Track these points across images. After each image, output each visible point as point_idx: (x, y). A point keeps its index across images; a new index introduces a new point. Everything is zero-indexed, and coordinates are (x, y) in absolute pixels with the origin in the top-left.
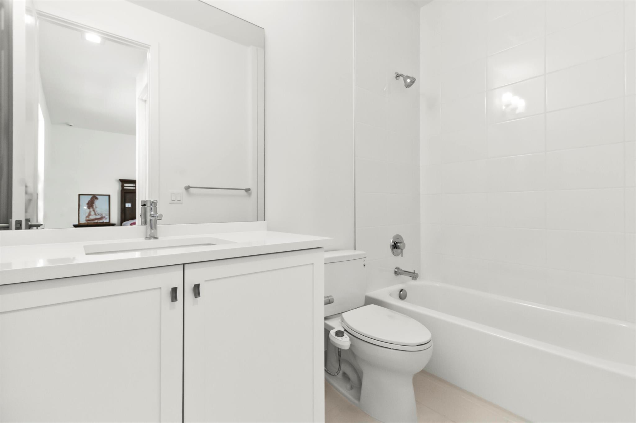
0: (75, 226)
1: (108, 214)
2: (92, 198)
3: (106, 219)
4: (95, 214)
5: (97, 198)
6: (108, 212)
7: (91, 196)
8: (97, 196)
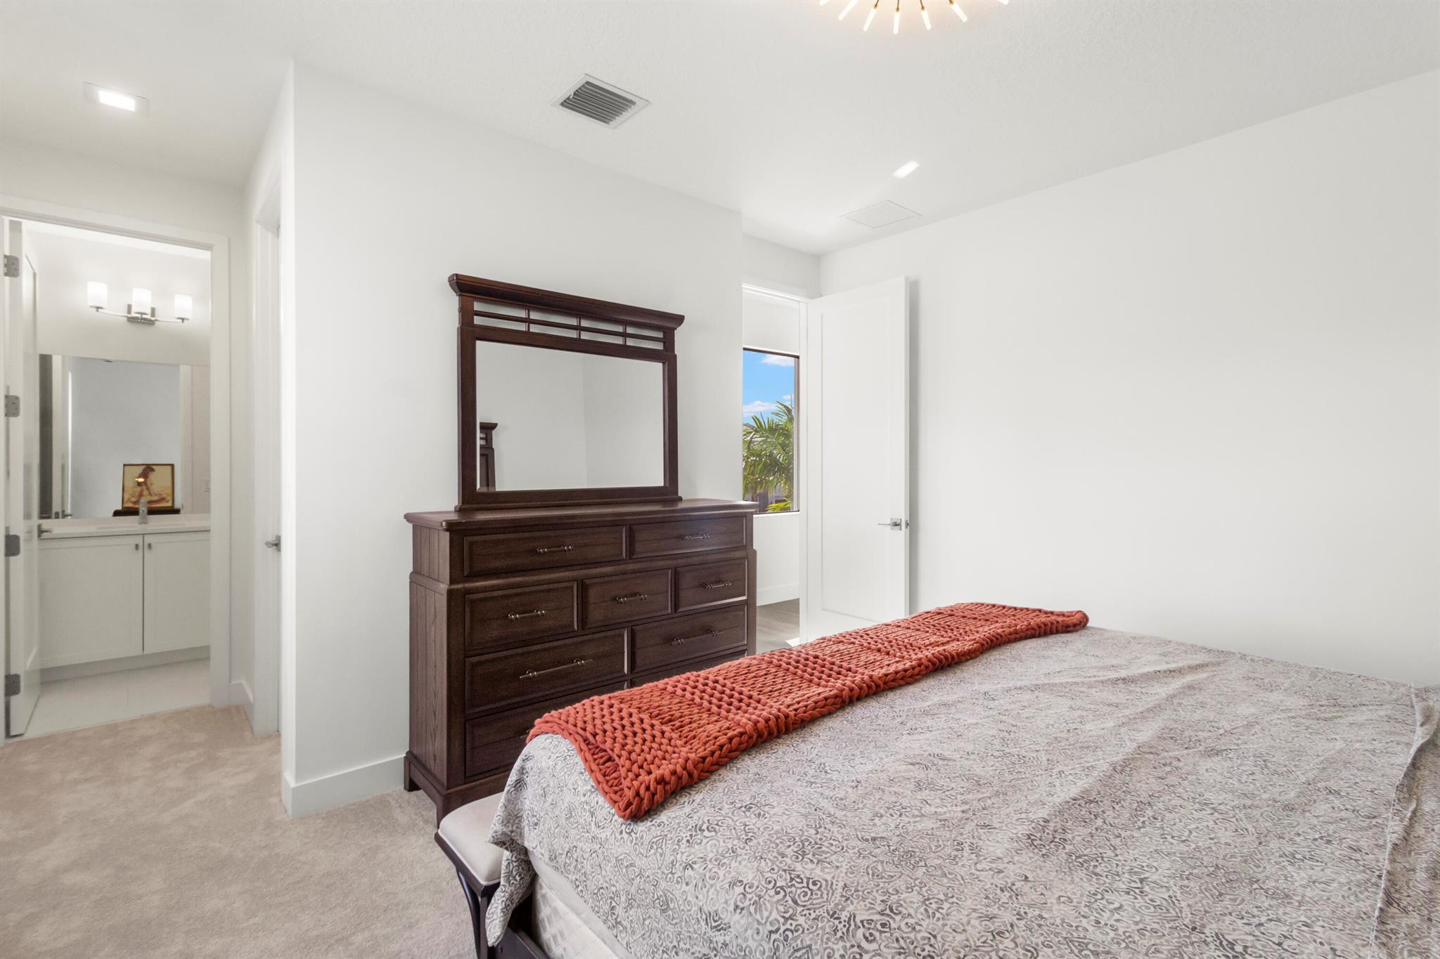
0: (117, 513)
1: (171, 494)
2: (144, 470)
3: (167, 502)
4: (150, 494)
5: (153, 470)
6: (170, 491)
7: (144, 467)
8: (154, 467)
